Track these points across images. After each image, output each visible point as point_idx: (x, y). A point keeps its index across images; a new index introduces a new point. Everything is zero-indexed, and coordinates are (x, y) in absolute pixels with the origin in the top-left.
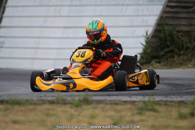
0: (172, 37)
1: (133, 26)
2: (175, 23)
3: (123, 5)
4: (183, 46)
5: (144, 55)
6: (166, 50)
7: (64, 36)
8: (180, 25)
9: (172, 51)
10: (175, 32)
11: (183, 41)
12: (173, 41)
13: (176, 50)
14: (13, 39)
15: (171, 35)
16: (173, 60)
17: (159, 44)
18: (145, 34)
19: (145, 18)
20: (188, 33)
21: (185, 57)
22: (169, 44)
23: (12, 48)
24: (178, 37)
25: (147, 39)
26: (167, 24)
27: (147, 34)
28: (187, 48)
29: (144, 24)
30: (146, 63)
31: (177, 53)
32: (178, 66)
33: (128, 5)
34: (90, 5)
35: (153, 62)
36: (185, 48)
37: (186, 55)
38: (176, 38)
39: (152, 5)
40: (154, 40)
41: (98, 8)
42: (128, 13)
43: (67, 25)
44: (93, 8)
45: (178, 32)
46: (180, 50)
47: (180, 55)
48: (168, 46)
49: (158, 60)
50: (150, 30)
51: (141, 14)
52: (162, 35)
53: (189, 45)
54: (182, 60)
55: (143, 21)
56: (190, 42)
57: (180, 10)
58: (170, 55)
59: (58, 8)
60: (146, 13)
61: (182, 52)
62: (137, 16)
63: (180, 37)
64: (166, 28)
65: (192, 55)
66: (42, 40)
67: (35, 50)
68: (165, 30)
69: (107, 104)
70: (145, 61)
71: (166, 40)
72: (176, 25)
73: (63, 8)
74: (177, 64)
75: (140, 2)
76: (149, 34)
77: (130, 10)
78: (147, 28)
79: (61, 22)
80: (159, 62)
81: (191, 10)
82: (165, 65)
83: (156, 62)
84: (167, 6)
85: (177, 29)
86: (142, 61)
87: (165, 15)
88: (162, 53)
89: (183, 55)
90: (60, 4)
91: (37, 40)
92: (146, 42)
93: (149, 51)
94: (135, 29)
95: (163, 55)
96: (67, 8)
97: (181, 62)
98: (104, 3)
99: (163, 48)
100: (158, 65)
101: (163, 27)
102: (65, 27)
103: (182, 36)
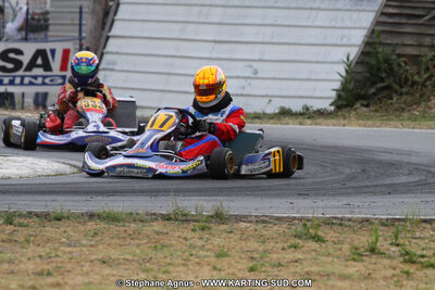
0: (390, 65)
1: (326, 45)
2: (395, 42)
3: (311, 9)
4: (407, 79)
5: (342, 93)
6: (380, 85)
7: (215, 56)
8: (404, 45)
9: (388, 88)
10: (394, 57)
11: (407, 71)
12: (391, 71)
13: (397, 87)
14: (131, 57)
15: (387, 61)
16: (390, 101)
17: (368, 75)
18: (345, 59)
19: (346, 32)
20: (415, 59)
21: (410, 98)
22: (384, 75)
23: (128, 71)
24: (399, 65)
25: (349, 66)
26: (381, 44)
27: (348, 59)
28: (414, 83)
29: (345, 41)
30: (346, 106)
31: (396, 92)
32: (398, 113)
33: (319, 9)
34: (256, 7)
35: (358, 105)
36: (410, 83)
37: (412, 95)
38: (396, 68)
39: (358, 11)
40: (360, 69)
41: (269, 11)
42: (318, 23)
43: (218, 38)
44: (262, 10)
45: (399, 56)
46: (401, 87)
47: (401, 94)
48: (382, 80)
49: (365, 102)
50: (354, 53)
51: (339, 25)
52: (373, 61)
53: (416, 78)
54: (404, 103)
55: (343, 36)
56: (418, 73)
57: (404, 21)
58: (385, 93)
59: (206, 9)
60: (348, 24)
61: (404, 90)
62: (334, 27)
63: (403, 64)
64: (380, 50)
65: (421, 96)
66: (178, 61)
67: (165, 77)
68: (377, 53)
69: (251, 222)
70: (344, 103)
71: (379, 69)
72: (397, 44)
73: (213, 9)
74: (396, 110)
75: (339, 6)
76: (351, 58)
77: (322, 18)
78: (349, 49)
79: (210, 33)
80: (367, 106)
81: (421, 21)
82: (377, 111)
83: (362, 105)
84: (383, 14)
85: (398, 51)
86: (340, 103)
87: (380, 28)
88: (373, 90)
89: (406, 94)
90: (208, 3)
91: (170, 60)
92: (346, 71)
93: (351, 86)
94: (328, 48)
95: (374, 94)
96: (219, 10)
97: (403, 106)
98: (279, 4)
99: (375, 83)
100: (365, 109)
101: (375, 48)
102: (215, 42)
103: (406, 63)
